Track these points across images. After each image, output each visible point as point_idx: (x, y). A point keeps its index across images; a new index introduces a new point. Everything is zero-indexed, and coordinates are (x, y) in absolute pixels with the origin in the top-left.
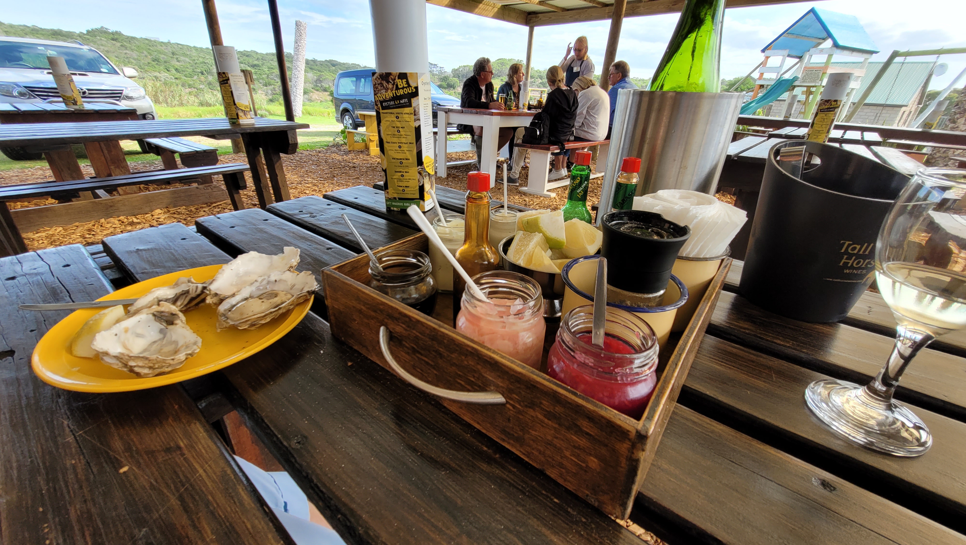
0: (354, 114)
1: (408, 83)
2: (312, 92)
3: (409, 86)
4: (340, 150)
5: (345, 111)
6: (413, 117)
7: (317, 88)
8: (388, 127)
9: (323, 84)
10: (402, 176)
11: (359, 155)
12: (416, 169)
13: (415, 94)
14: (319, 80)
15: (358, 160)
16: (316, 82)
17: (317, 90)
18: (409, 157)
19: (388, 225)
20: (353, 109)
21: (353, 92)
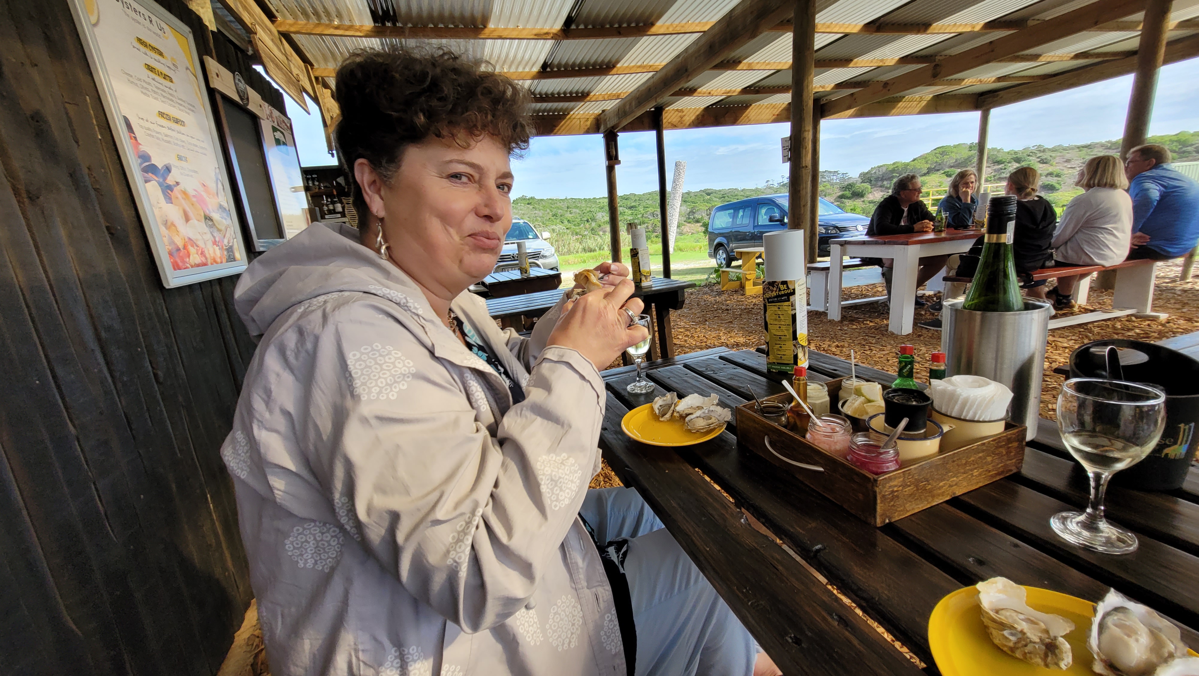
0: (728, 247)
1: (787, 287)
2: (684, 225)
3: (788, 288)
4: (712, 291)
5: (720, 245)
6: (790, 308)
7: (690, 220)
8: (771, 314)
9: (696, 215)
10: (781, 347)
11: (733, 296)
12: (790, 344)
13: (793, 293)
14: (692, 212)
15: (733, 301)
16: (689, 214)
17: (689, 223)
18: (786, 334)
19: (768, 383)
20: (728, 242)
21: (729, 225)
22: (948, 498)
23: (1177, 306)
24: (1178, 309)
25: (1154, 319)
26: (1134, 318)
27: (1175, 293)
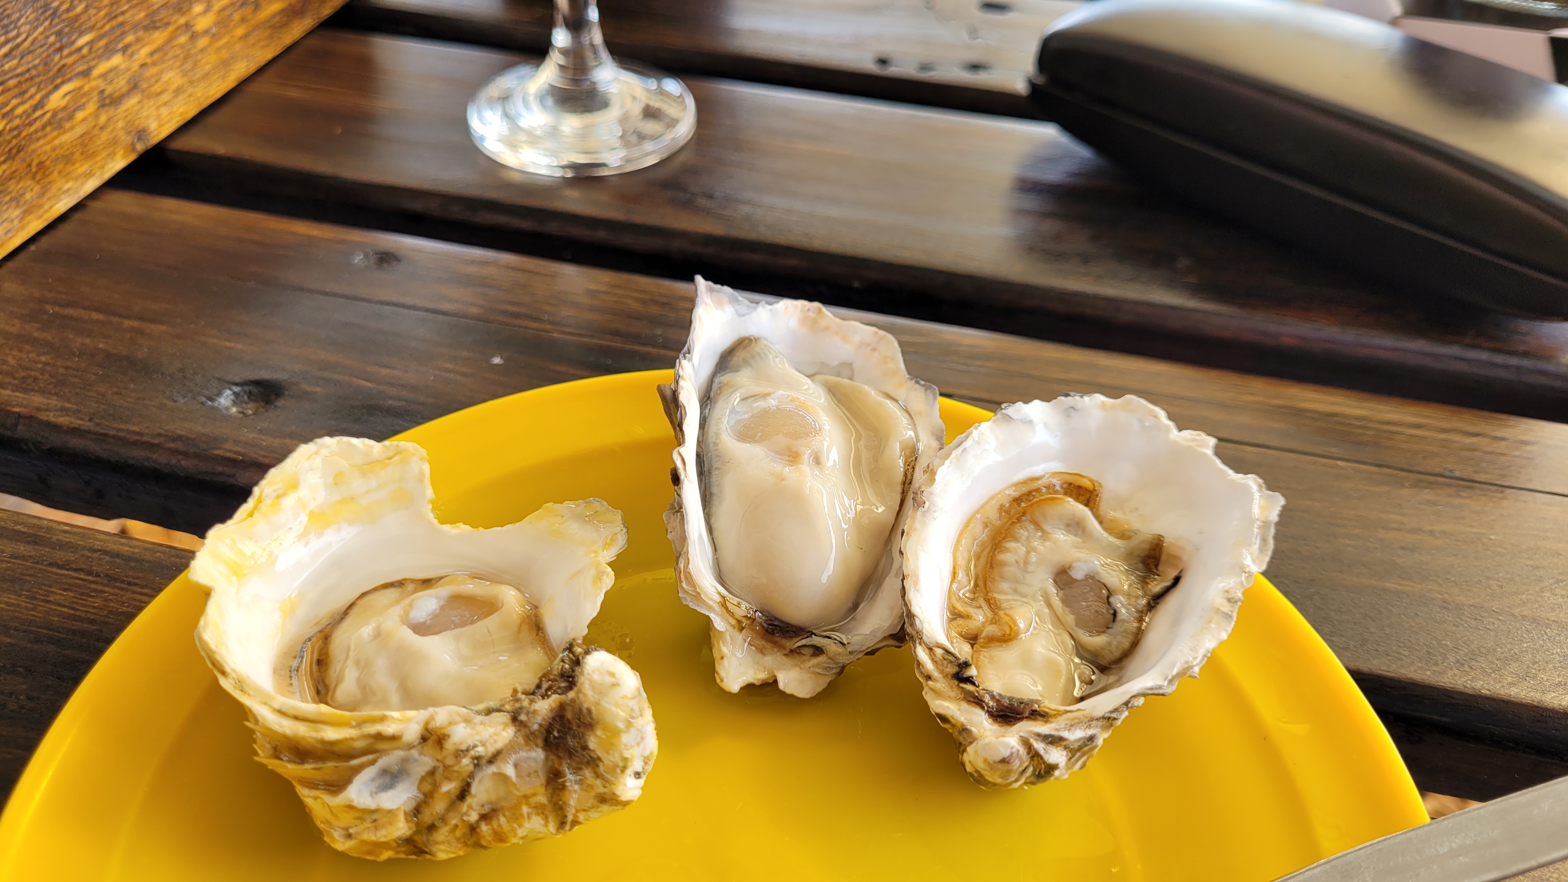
22: (119, 163)
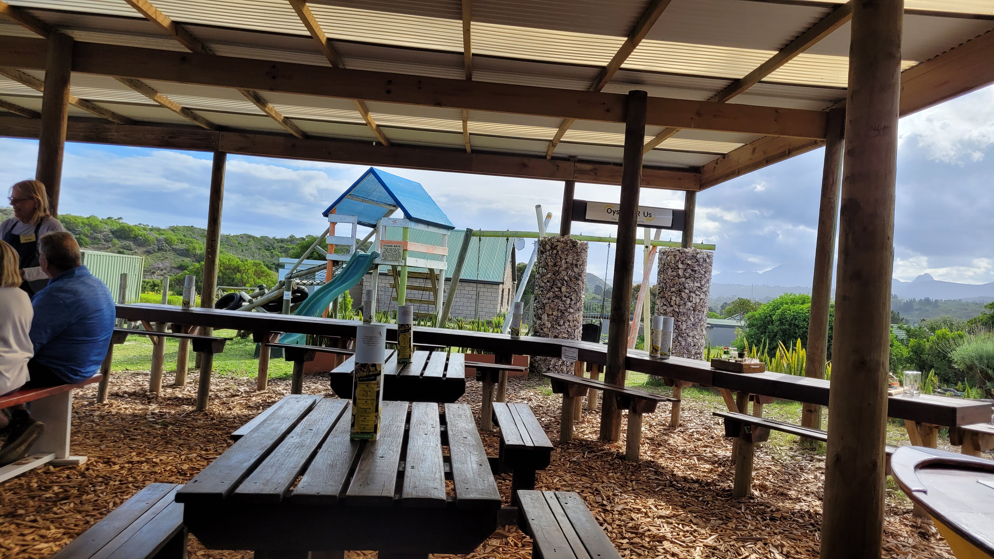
23: (96, 442)
24: (97, 446)
25: (73, 465)
26: (52, 468)
27: (93, 421)
